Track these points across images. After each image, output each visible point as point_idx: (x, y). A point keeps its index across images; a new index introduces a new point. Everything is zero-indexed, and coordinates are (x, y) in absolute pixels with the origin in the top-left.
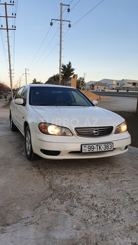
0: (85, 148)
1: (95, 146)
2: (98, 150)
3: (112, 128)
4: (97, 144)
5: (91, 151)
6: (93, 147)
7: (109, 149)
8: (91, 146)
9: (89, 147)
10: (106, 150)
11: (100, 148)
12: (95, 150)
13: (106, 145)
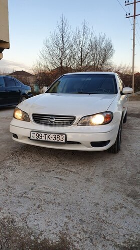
0: (34, 135)
1: (43, 134)
2: (47, 140)
3: (74, 118)
4: (46, 133)
5: (39, 139)
6: (41, 135)
7: (60, 141)
8: (39, 133)
9: (37, 135)
10: (56, 141)
11: (48, 137)
12: (43, 139)
13: (57, 135)
